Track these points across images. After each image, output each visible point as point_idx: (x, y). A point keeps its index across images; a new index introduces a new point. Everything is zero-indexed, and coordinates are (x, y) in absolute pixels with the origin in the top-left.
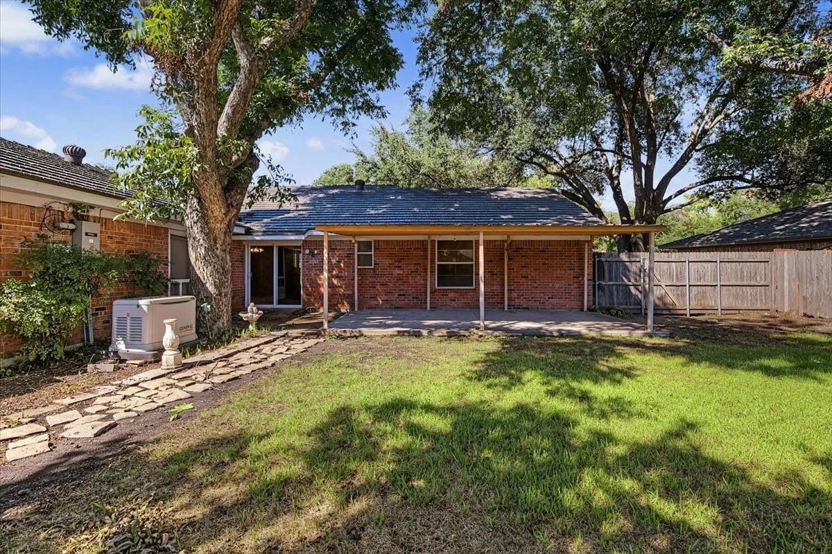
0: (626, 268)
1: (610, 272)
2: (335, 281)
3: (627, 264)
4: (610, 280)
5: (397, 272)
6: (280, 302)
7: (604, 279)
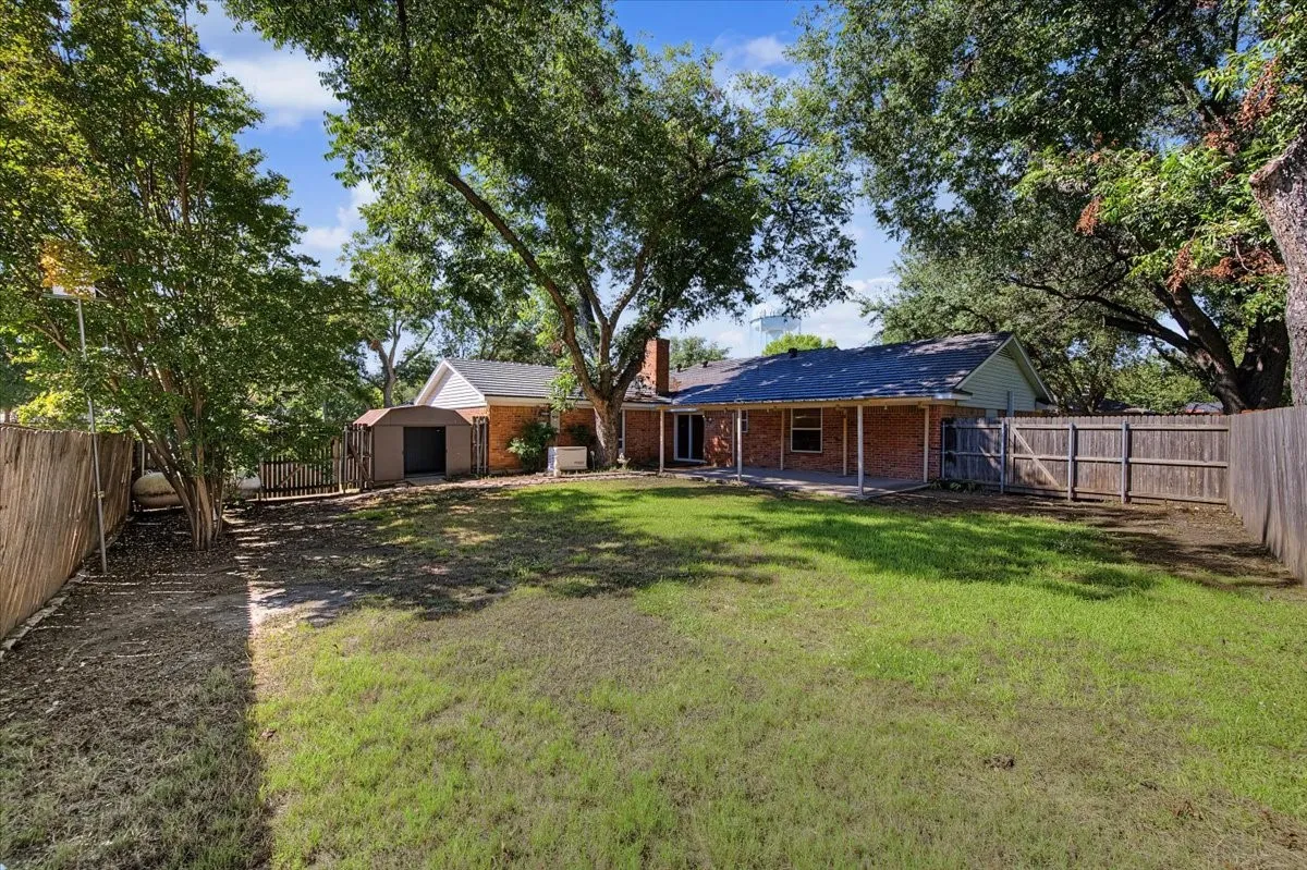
0: (984, 436)
1: (964, 441)
2: (723, 443)
3: (987, 431)
4: (964, 448)
5: (762, 436)
6: (693, 458)
7: (955, 449)
